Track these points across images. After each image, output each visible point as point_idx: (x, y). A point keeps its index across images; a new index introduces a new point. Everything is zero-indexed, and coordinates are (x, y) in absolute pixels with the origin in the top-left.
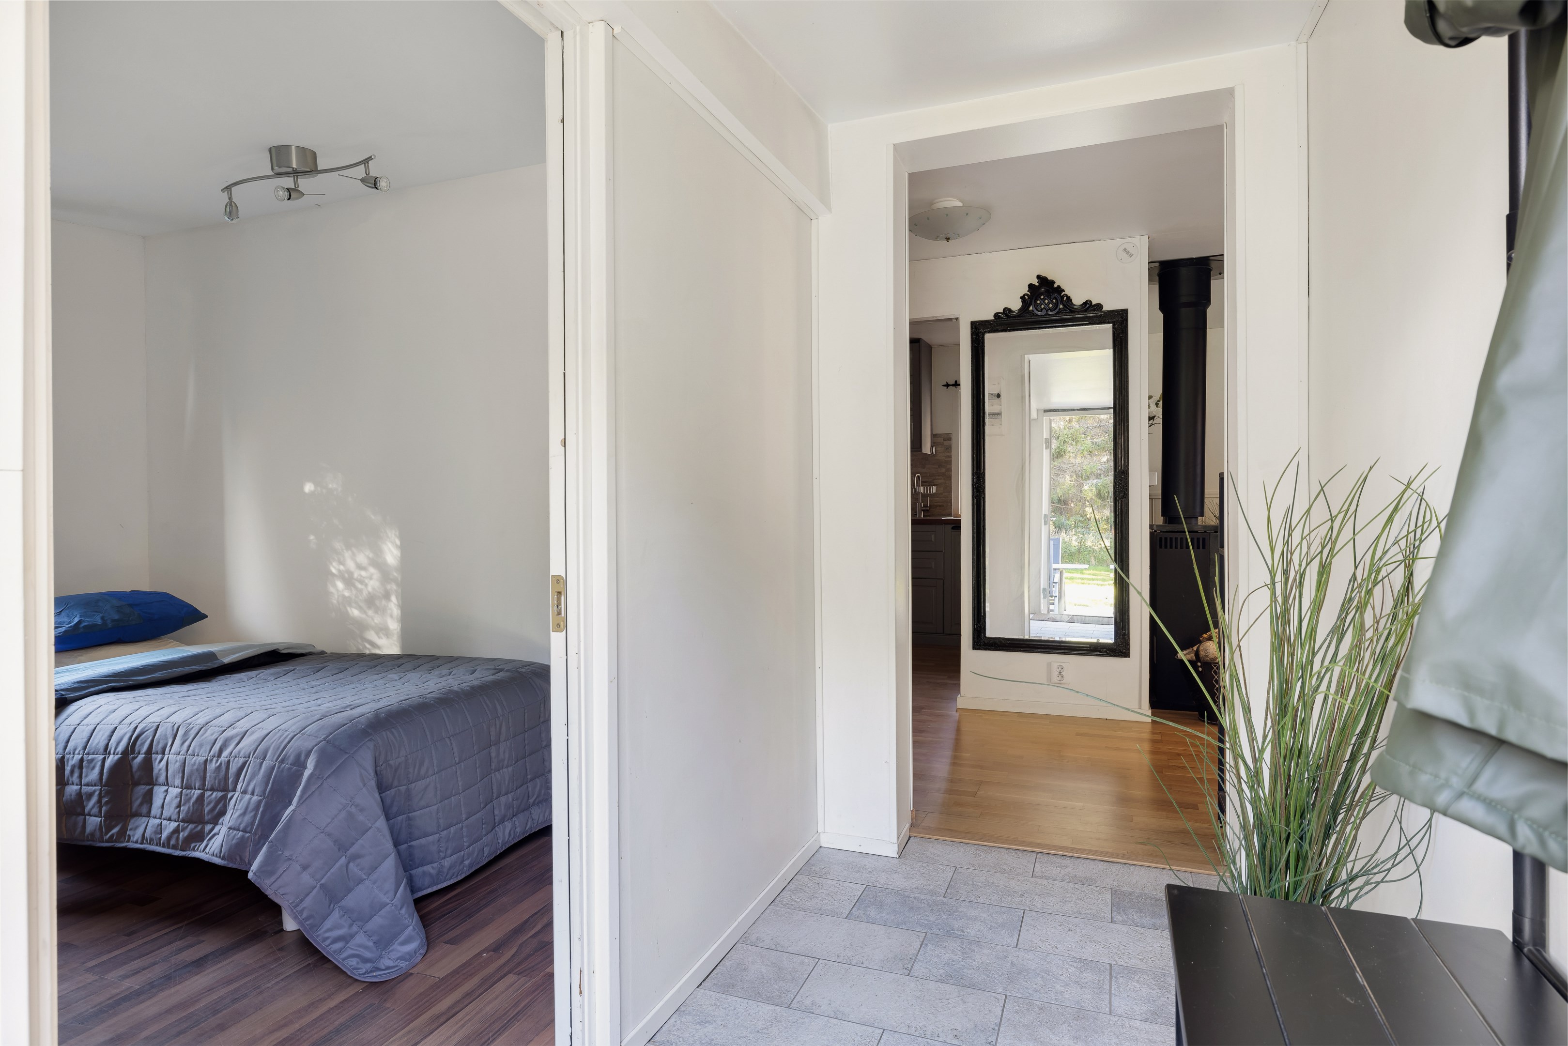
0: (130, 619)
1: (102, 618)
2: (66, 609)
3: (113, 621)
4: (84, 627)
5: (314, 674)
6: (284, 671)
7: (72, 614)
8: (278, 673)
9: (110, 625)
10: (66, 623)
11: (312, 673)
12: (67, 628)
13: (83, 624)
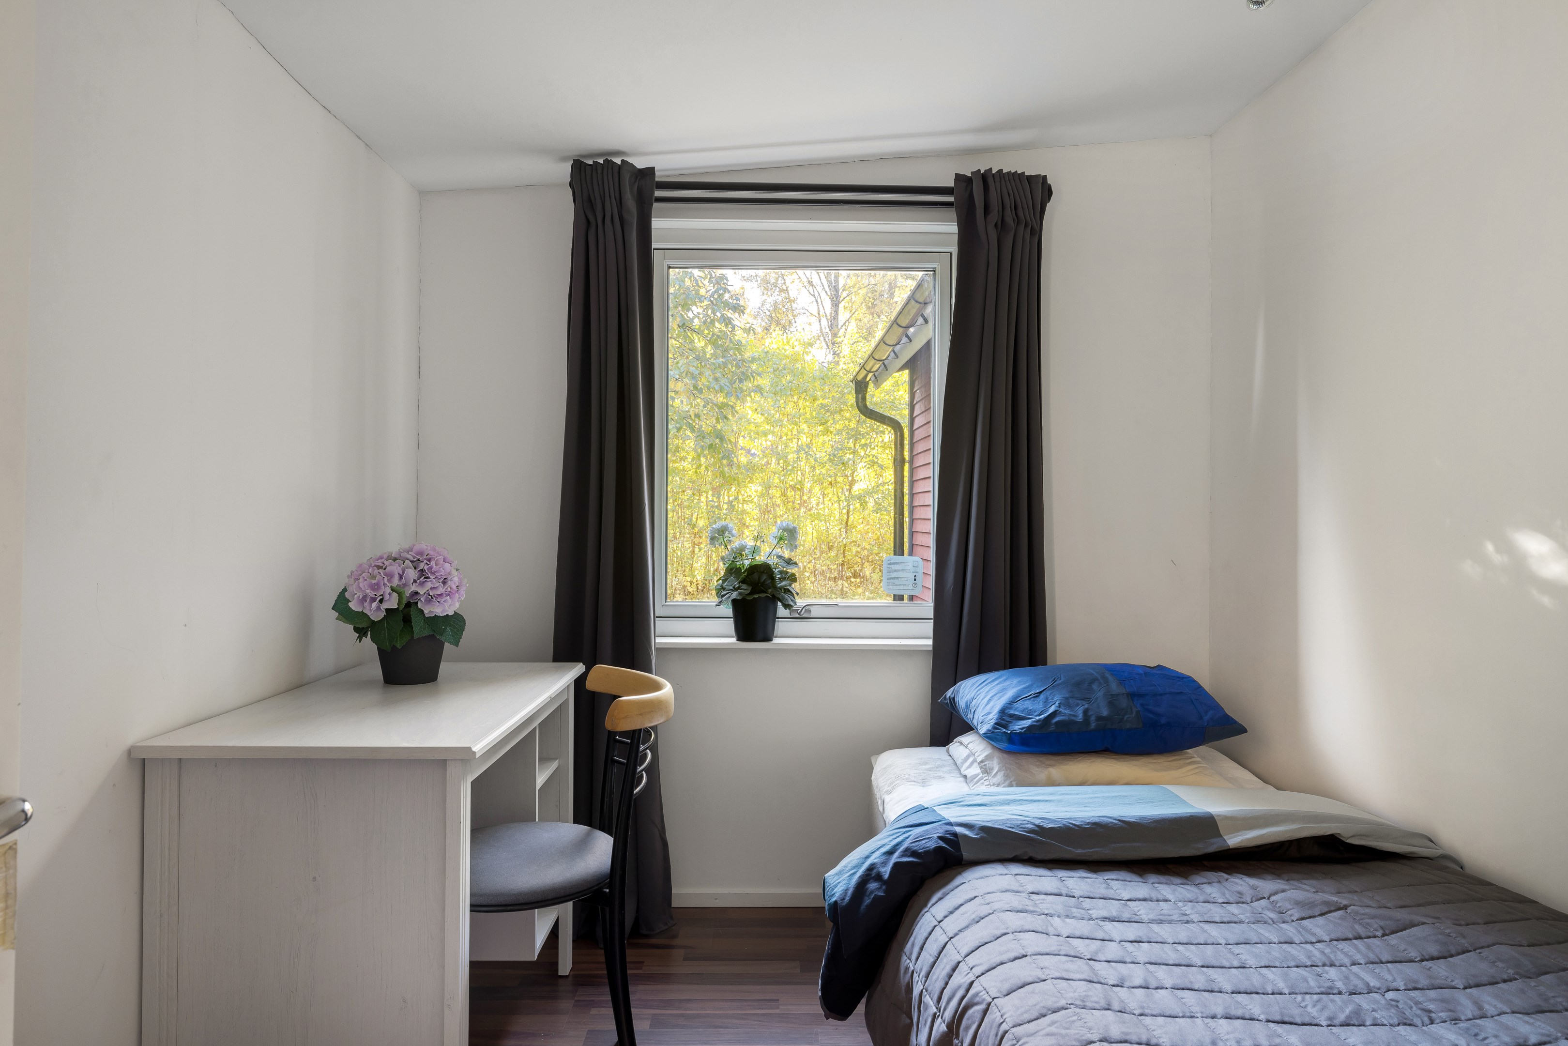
0: (1125, 718)
1: (1086, 712)
2: (1048, 690)
3: (1100, 718)
4: (1057, 723)
5: (1383, 935)
6: (1326, 903)
7: (1053, 699)
8: (1311, 905)
9: (1093, 725)
10: (1037, 713)
11: (1379, 933)
12: (1034, 721)
13: (1057, 719)
